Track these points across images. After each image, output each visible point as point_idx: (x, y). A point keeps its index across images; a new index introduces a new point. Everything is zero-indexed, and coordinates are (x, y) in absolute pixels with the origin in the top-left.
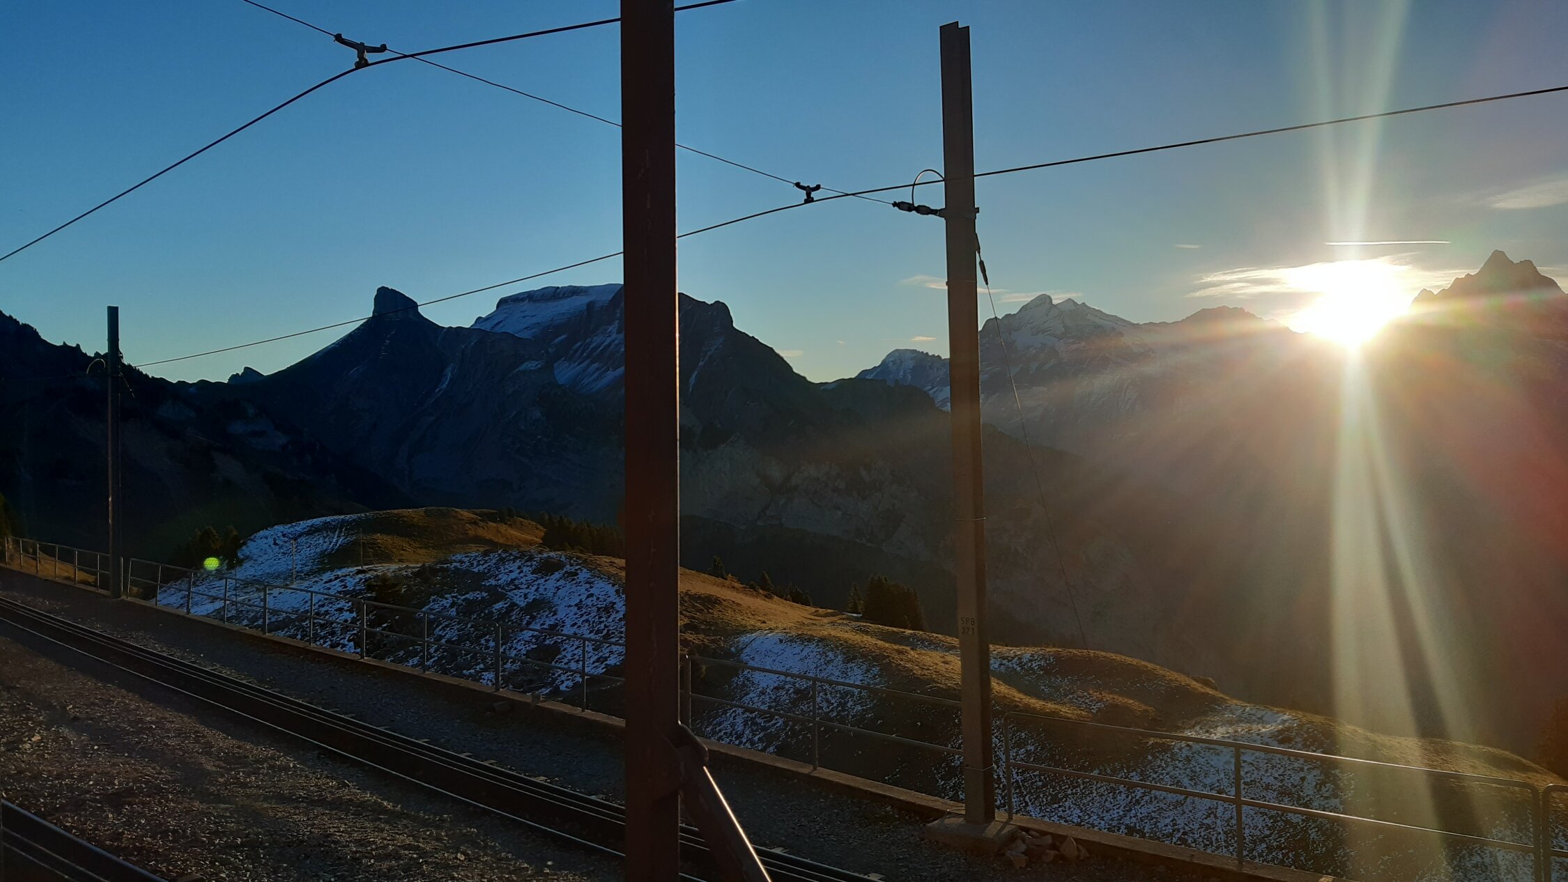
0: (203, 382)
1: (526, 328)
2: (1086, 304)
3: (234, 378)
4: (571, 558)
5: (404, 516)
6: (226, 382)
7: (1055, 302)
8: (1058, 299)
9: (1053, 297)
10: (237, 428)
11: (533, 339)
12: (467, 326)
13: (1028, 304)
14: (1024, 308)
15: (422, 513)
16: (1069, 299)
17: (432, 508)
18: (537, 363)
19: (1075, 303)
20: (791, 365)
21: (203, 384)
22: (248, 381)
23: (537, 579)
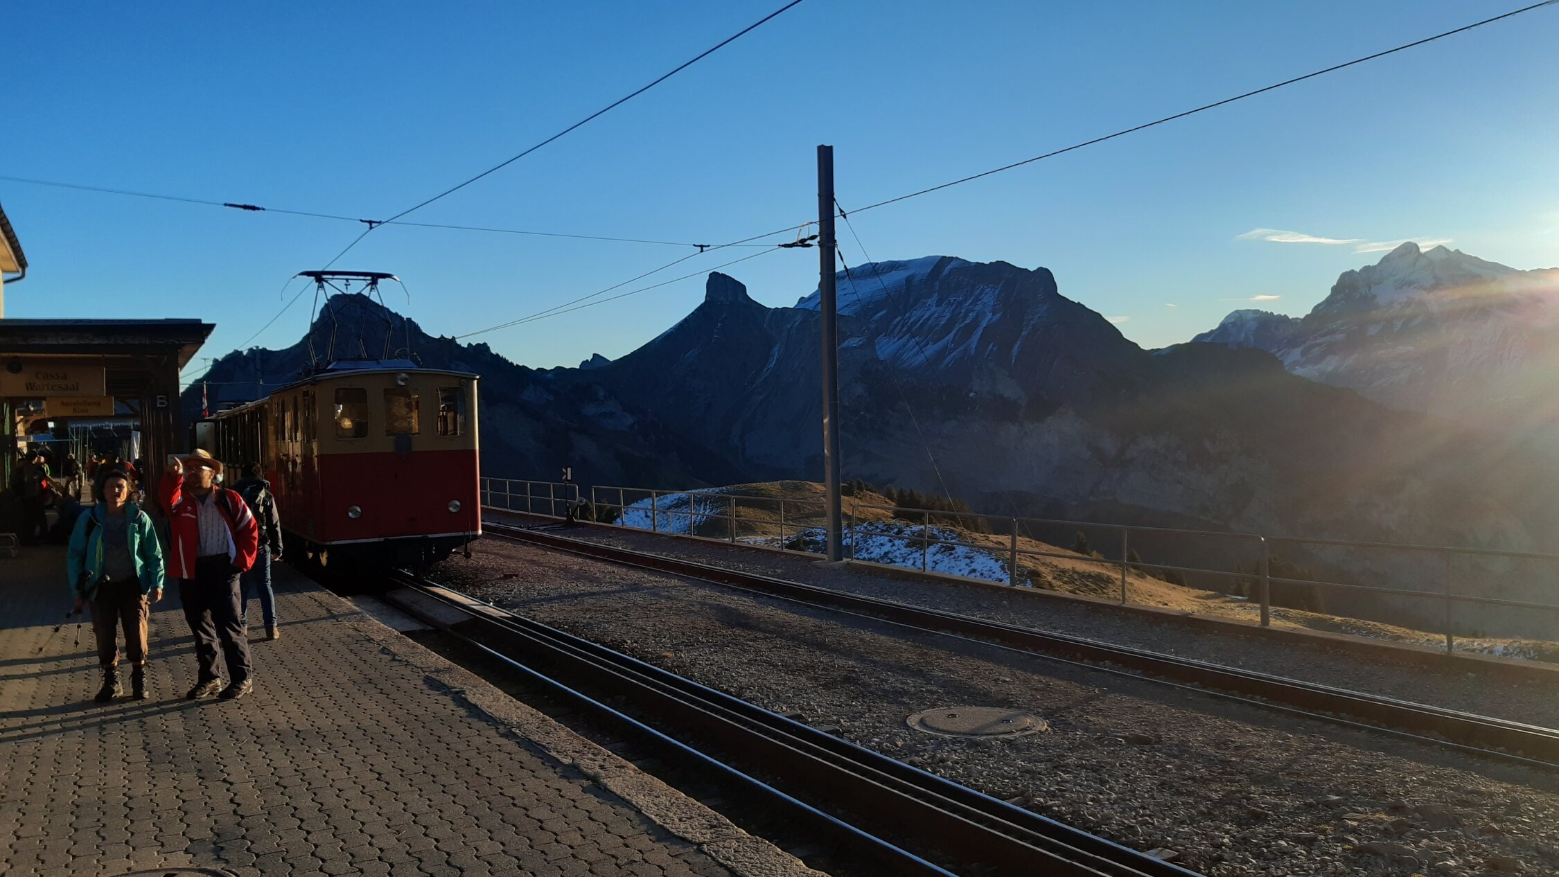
0: (558, 368)
1: (847, 305)
2: (1461, 250)
3: (584, 363)
4: (944, 532)
5: (763, 489)
6: (578, 367)
7: (1422, 250)
8: (1425, 247)
9: (1419, 245)
10: (590, 410)
11: (855, 316)
12: (792, 306)
13: (1390, 254)
14: (1386, 259)
15: (778, 486)
16: (1440, 246)
17: (787, 481)
18: (859, 339)
19: (1447, 251)
20: (1120, 330)
21: (559, 370)
22: (596, 367)
23: (912, 552)
